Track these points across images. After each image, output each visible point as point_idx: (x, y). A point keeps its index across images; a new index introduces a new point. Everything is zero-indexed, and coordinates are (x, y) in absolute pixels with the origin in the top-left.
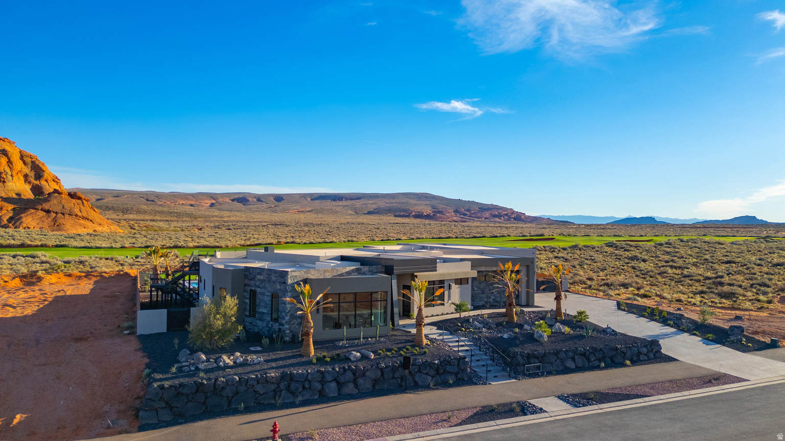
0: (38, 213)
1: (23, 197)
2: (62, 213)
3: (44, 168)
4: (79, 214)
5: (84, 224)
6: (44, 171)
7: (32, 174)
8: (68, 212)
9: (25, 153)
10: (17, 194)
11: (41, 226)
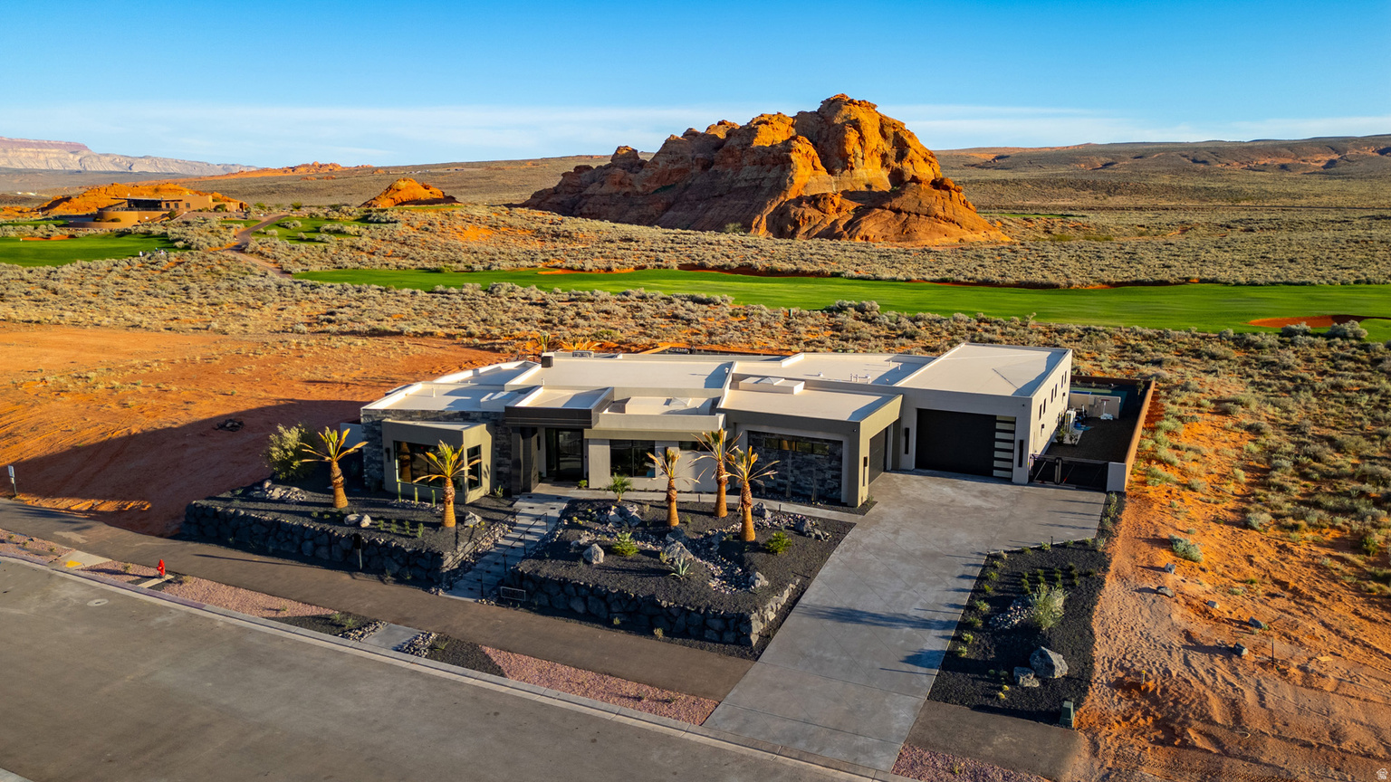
0: (884, 215)
1: (874, 189)
2: (916, 214)
3: (909, 142)
4: (941, 214)
5: (946, 230)
6: (909, 147)
7: (892, 153)
8: (924, 210)
9: (886, 120)
10: (869, 186)
11: (885, 234)
